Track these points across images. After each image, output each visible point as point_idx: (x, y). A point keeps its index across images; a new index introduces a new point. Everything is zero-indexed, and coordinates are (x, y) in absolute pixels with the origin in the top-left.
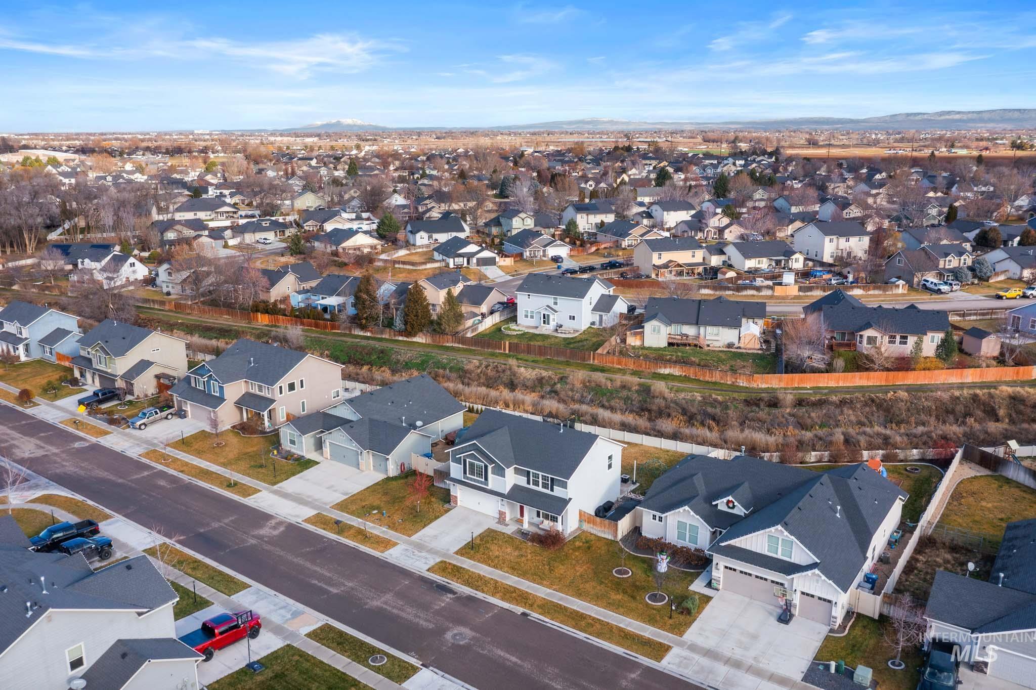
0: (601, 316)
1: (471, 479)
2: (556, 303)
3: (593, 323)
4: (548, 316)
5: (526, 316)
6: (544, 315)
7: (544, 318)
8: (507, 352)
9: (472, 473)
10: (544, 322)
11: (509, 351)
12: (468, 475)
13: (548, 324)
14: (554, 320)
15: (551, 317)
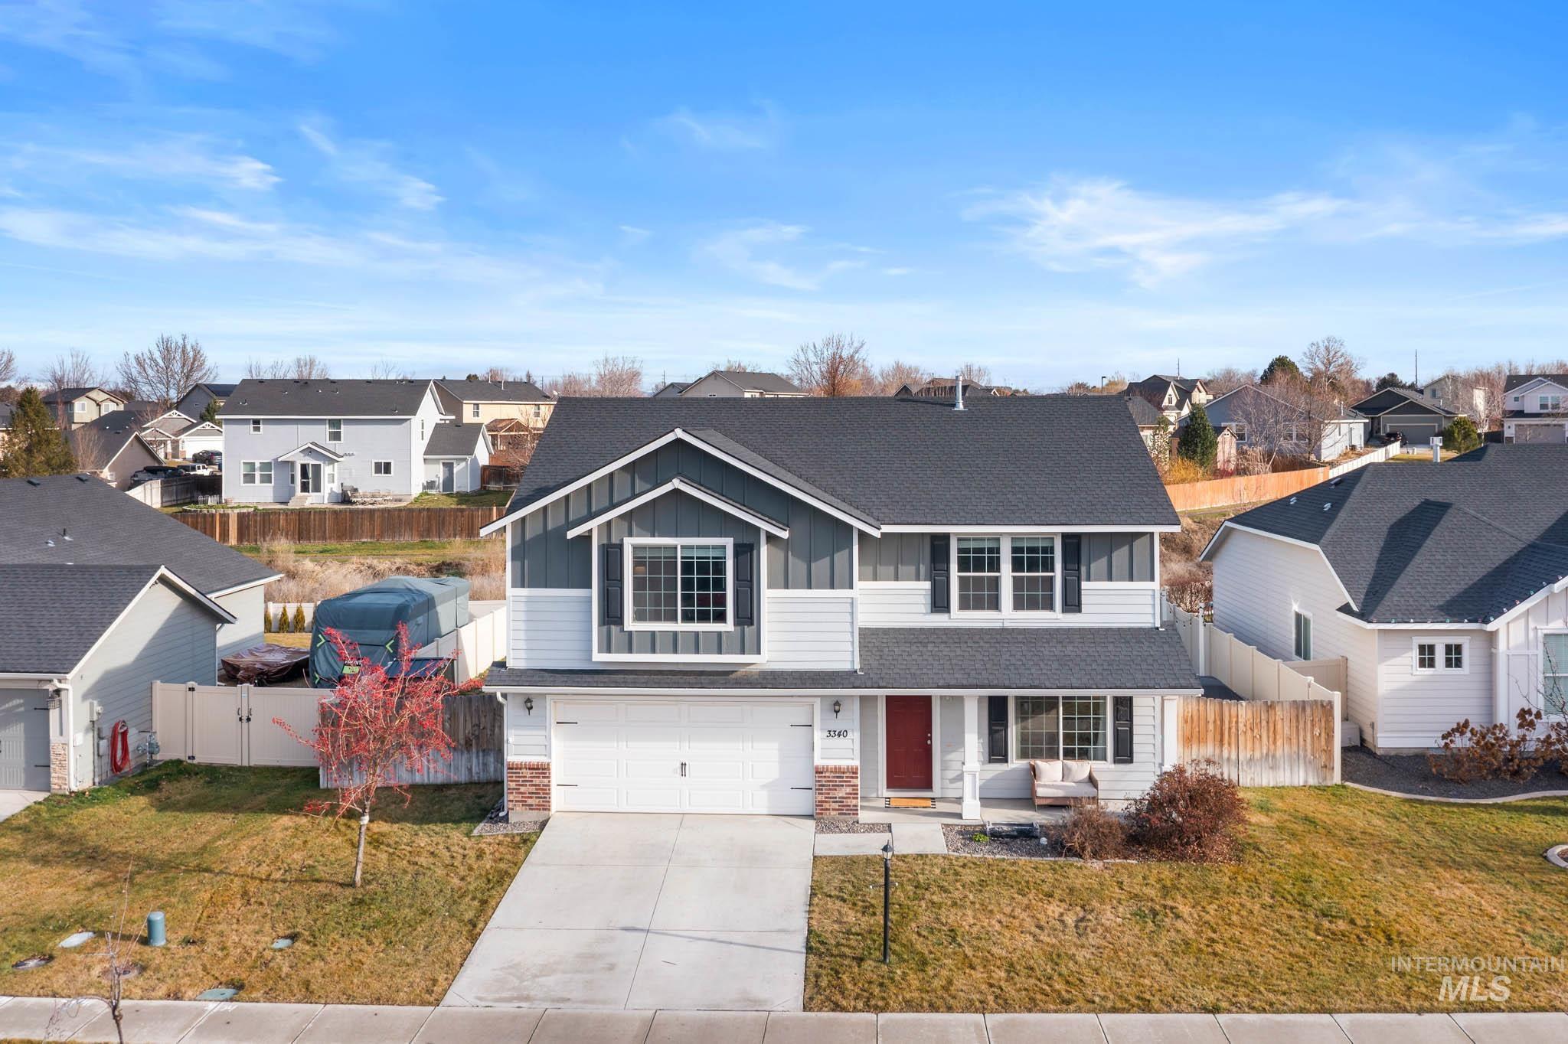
0: (449, 466)
1: (652, 642)
2: (336, 436)
3: (431, 485)
4: (317, 468)
5: (249, 478)
6: (304, 467)
7: (304, 474)
8: (233, 541)
9: (655, 607)
10: (305, 488)
11: (241, 537)
12: (630, 624)
13: (317, 489)
14: (332, 480)
15: (326, 470)
